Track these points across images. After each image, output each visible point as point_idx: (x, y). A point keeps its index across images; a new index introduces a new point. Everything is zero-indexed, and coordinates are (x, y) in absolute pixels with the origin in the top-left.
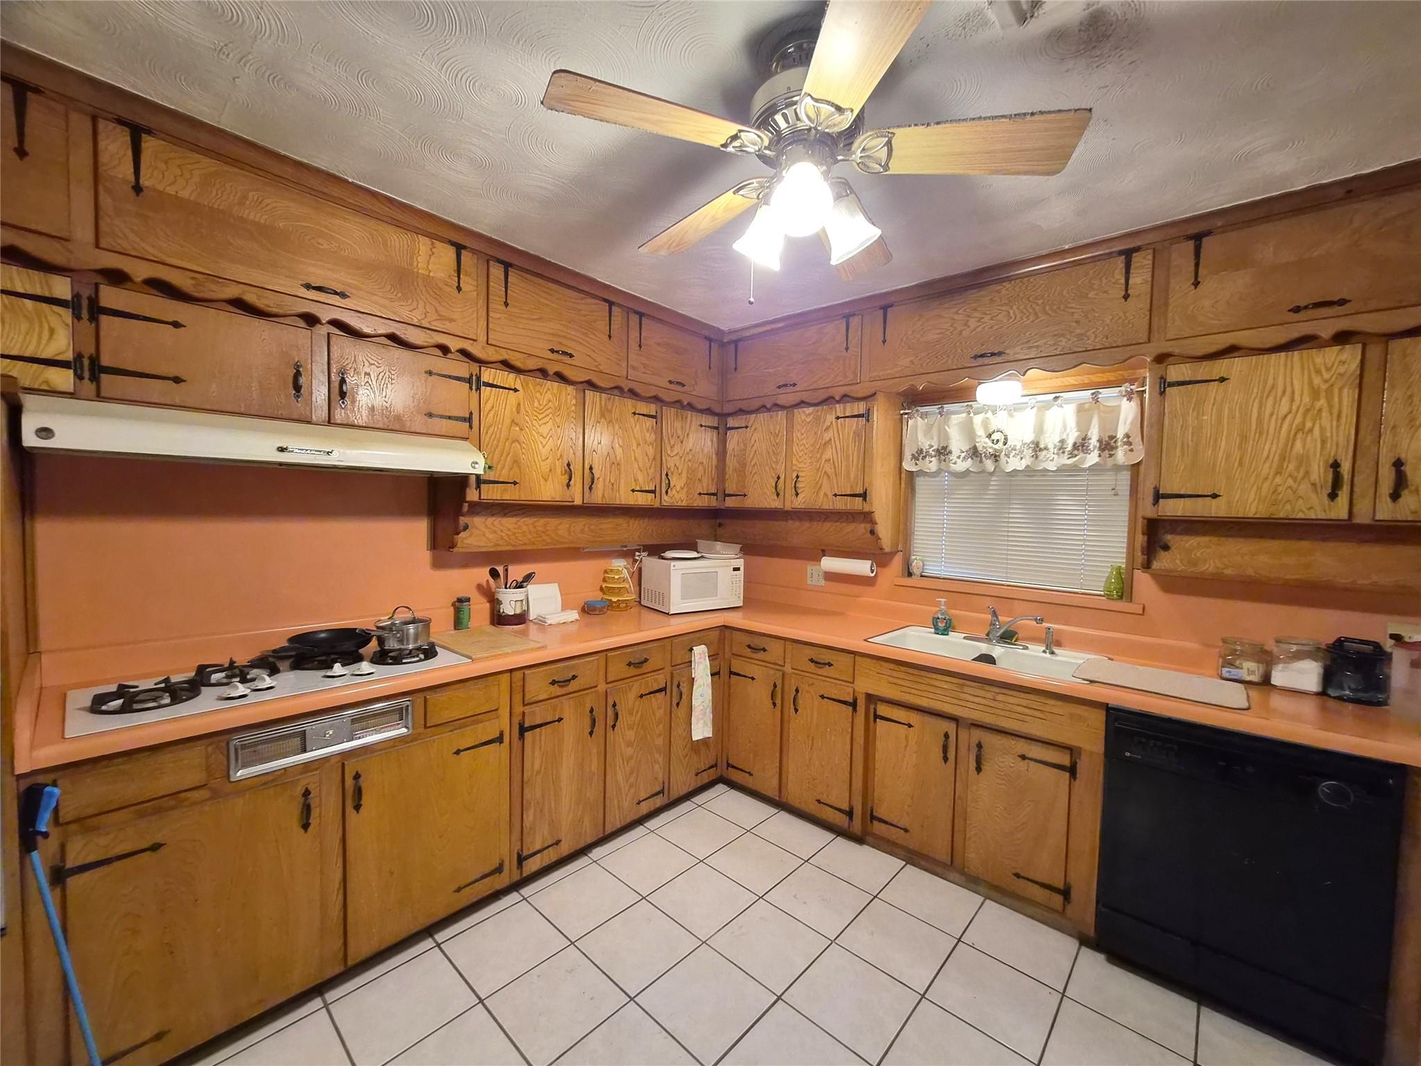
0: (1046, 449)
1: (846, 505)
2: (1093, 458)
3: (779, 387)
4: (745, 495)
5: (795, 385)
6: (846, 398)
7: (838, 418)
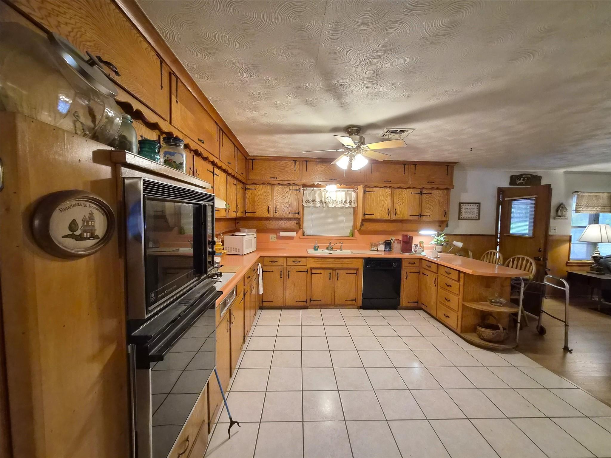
0: (337, 202)
1: (293, 216)
2: (348, 205)
3: (271, 178)
4: (255, 212)
5: (277, 178)
6: (295, 185)
7: (290, 190)
